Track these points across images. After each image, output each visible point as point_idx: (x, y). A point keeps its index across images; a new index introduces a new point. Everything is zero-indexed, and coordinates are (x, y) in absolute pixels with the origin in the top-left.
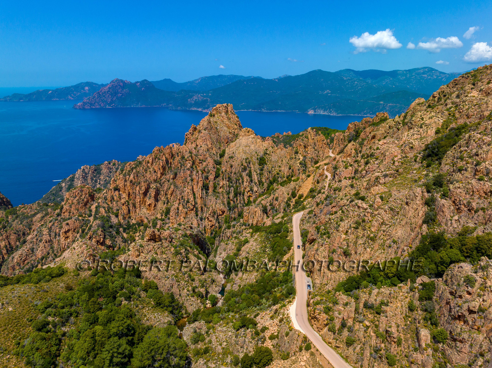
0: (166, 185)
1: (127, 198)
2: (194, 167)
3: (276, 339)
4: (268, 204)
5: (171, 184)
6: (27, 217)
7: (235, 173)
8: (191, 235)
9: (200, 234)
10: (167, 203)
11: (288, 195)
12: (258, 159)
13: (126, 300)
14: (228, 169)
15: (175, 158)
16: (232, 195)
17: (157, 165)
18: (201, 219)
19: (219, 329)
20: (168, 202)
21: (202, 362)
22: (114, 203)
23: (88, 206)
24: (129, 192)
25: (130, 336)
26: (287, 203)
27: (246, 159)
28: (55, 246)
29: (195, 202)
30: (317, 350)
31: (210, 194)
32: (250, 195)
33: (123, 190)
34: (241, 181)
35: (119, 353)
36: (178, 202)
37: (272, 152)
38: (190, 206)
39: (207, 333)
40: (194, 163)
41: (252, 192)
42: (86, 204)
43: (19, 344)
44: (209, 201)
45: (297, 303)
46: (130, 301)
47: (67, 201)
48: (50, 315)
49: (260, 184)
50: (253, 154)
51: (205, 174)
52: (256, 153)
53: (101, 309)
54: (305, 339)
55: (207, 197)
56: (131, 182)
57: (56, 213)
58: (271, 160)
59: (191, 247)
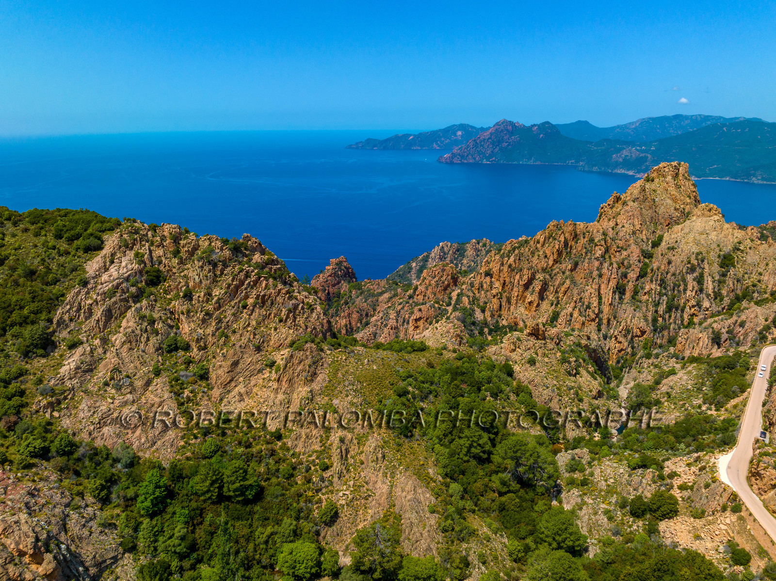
0: (559, 279)
1: (501, 288)
2: (607, 256)
3: (689, 490)
4: (724, 331)
5: (567, 278)
6: (373, 295)
7: (674, 274)
8: (586, 346)
9: (600, 350)
10: (556, 305)
11: (766, 320)
12: (719, 256)
13: (492, 397)
14: (663, 267)
15: (578, 239)
16: (662, 309)
17: (550, 248)
18: (605, 337)
19: (607, 463)
20: (558, 303)
21: (576, 493)
22: (483, 292)
23: (447, 292)
24: (505, 281)
25: (493, 434)
26: (760, 333)
27: (698, 254)
28: (402, 335)
29: (599, 309)
30: (751, 514)
31: (625, 301)
32: (695, 312)
33: (497, 277)
34: (682, 288)
35: (479, 445)
36: (573, 304)
37: (750, 248)
38: (591, 314)
39: (589, 463)
40: (607, 250)
41: (700, 308)
42: (445, 289)
43: (381, 402)
44: (622, 312)
45: (733, 455)
46: (496, 399)
47: (423, 281)
48: (410, 385)
49: (716, 298)
50: (712, 248)
51: (623, 270)
52: (719, 246)
53: (463, 396)
54: (734, 497)
55: (619, 306)
56: (510, 266)
57: (408, 293)
58: (745, 261)
59: (584, 361)
